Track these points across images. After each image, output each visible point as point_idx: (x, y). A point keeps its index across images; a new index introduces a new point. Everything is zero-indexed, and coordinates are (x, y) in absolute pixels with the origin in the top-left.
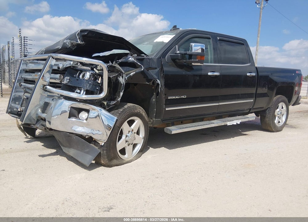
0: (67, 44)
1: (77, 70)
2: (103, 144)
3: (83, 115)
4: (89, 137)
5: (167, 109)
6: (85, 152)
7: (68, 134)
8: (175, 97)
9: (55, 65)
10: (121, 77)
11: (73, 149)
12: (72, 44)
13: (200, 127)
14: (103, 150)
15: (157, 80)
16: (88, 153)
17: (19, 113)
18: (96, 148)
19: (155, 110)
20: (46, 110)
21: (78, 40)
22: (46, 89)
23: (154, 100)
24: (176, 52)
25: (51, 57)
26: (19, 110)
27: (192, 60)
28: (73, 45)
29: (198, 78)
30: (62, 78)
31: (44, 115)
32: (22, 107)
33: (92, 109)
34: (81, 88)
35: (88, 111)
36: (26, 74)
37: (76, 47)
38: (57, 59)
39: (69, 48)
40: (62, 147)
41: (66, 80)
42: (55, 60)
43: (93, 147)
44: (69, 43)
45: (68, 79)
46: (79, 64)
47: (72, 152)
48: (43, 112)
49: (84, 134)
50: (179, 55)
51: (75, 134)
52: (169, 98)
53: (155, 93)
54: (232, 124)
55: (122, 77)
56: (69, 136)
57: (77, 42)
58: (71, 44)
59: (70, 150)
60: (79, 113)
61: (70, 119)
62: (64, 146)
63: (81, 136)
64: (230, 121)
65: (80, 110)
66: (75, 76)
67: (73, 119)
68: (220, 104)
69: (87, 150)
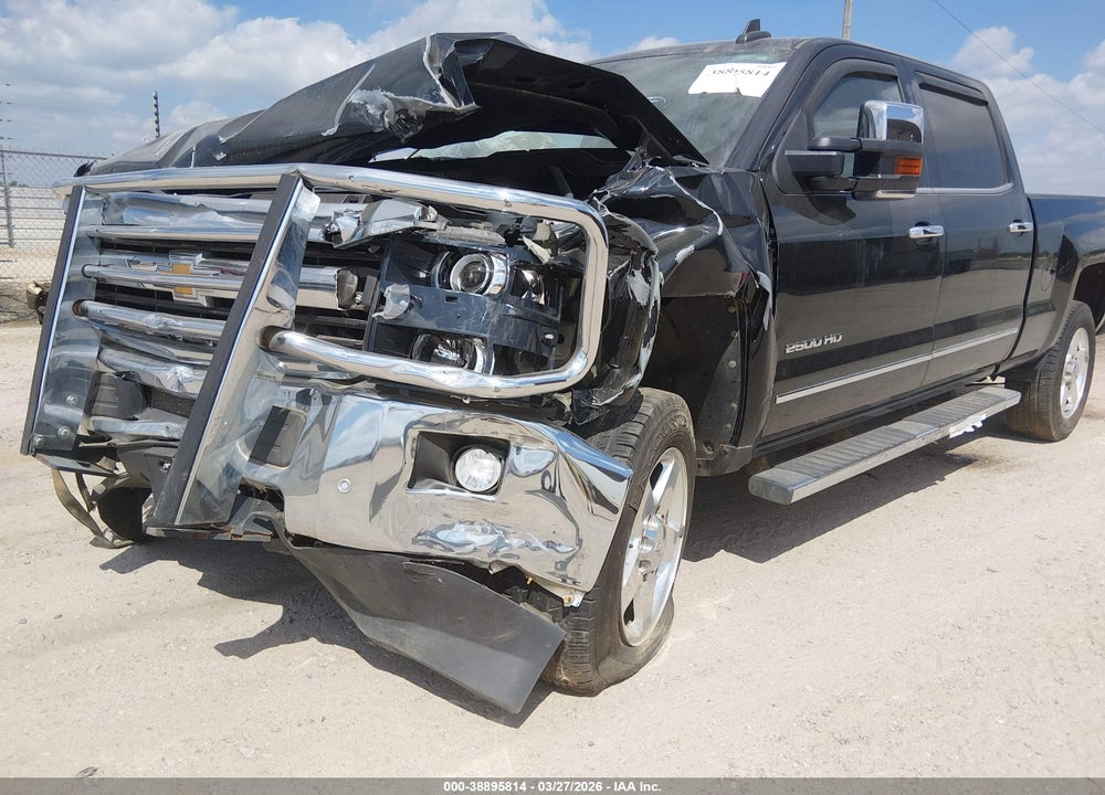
0: (368, 114)
1: (436, 249)
2: (577, 601)
3: (477, 468)
4: (504, 567)
5: (780, 400)
6: (493, 646)
7: (407, 562)
8: (809, 344)
9: (318, 220)
10: (638, 273)
11: (422, 629)
12: (404, 111)
13: (877, 458)
14: (578, 627)
15: (759, 272)
16: (507, 647)
17: (82, 445)
18: (545, 617)
19: (735, 406)
20: (275, 450)
21: (443, 93)
22: (281, 348)
23: (733, 364)
24: (818, 140)
25: (300, 183)
26: (82, 431)
27: (880, 176)
28: (409, 119)
29: (882, 254)
30: (354, 286)
31: (264, 475)
32: (93, 418)
33: (526, 438)
34: (467, 336)
35: (500, 448)
36: (107, 257)
37: (420, 128)
38: (326, 193)
39: (385, 132)
40: (355, 616)
41: (396, 302)
42: (316, 199)
43: (535, 617)
44: (384, 107)
45: (402, 297)
46: (432, 213)
47: (416, 641)
48: (260, 454)
49: (481, 558)
50: (834, 153)
51: (438, 557)
52: (788, 351)
53: (738, 334)
54: (961, 433)
55: (647, 274)
56: (409, 572)
57: (439, 104)
58: (398, 113)
59: (402, 630)
60: (454, 457)
61: (413, 491)
62: (363, 610)
63: (468, 568)
64: (959, 419)
65: (458, 445)
66: (423, 275)
67: (428, 491)
68: (936, 355)
69: (507, 635)
